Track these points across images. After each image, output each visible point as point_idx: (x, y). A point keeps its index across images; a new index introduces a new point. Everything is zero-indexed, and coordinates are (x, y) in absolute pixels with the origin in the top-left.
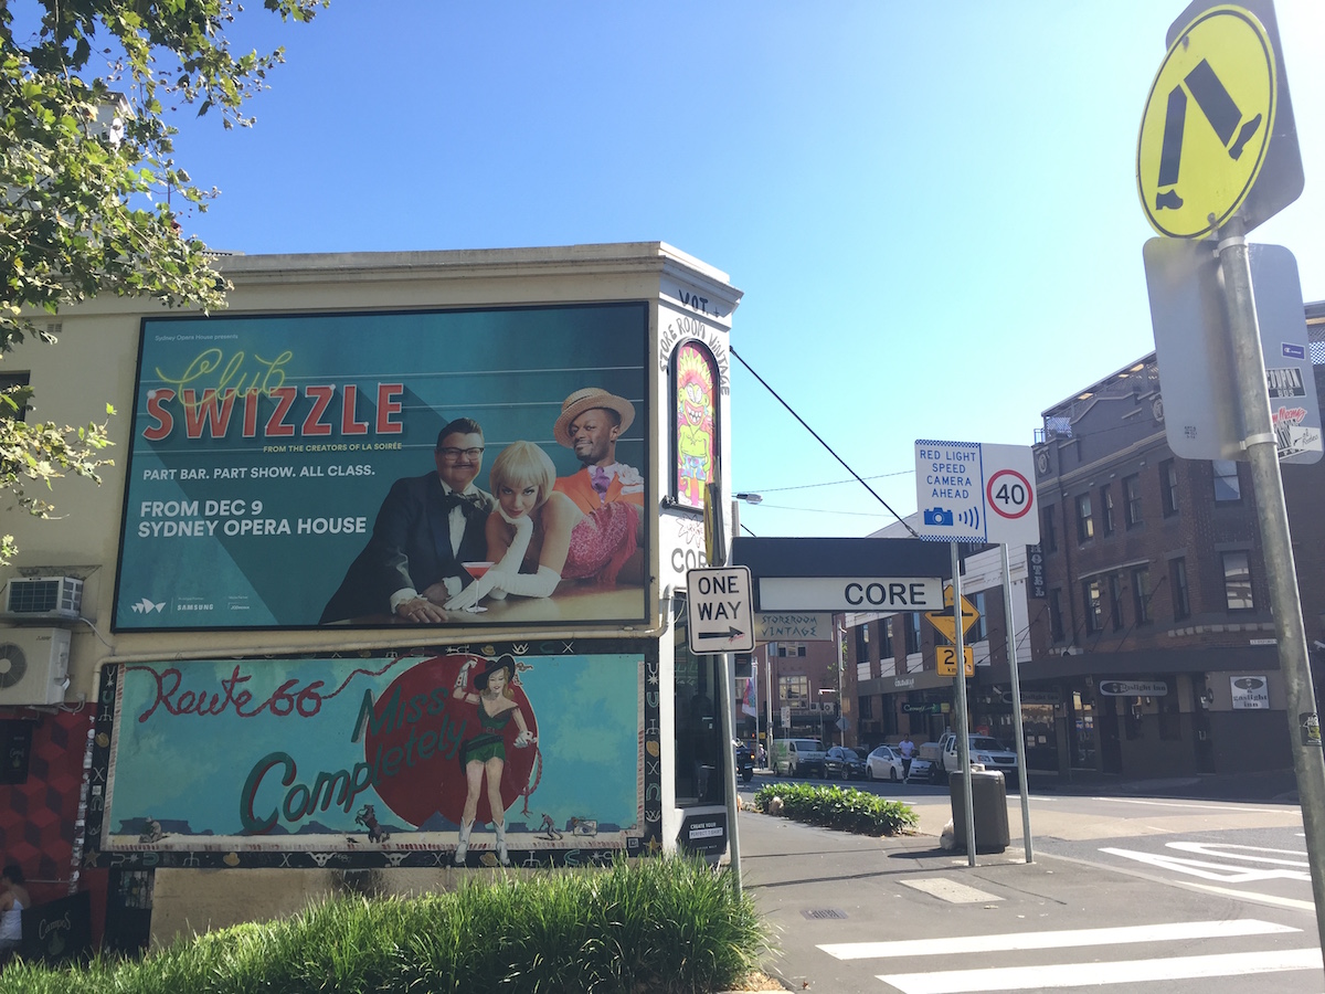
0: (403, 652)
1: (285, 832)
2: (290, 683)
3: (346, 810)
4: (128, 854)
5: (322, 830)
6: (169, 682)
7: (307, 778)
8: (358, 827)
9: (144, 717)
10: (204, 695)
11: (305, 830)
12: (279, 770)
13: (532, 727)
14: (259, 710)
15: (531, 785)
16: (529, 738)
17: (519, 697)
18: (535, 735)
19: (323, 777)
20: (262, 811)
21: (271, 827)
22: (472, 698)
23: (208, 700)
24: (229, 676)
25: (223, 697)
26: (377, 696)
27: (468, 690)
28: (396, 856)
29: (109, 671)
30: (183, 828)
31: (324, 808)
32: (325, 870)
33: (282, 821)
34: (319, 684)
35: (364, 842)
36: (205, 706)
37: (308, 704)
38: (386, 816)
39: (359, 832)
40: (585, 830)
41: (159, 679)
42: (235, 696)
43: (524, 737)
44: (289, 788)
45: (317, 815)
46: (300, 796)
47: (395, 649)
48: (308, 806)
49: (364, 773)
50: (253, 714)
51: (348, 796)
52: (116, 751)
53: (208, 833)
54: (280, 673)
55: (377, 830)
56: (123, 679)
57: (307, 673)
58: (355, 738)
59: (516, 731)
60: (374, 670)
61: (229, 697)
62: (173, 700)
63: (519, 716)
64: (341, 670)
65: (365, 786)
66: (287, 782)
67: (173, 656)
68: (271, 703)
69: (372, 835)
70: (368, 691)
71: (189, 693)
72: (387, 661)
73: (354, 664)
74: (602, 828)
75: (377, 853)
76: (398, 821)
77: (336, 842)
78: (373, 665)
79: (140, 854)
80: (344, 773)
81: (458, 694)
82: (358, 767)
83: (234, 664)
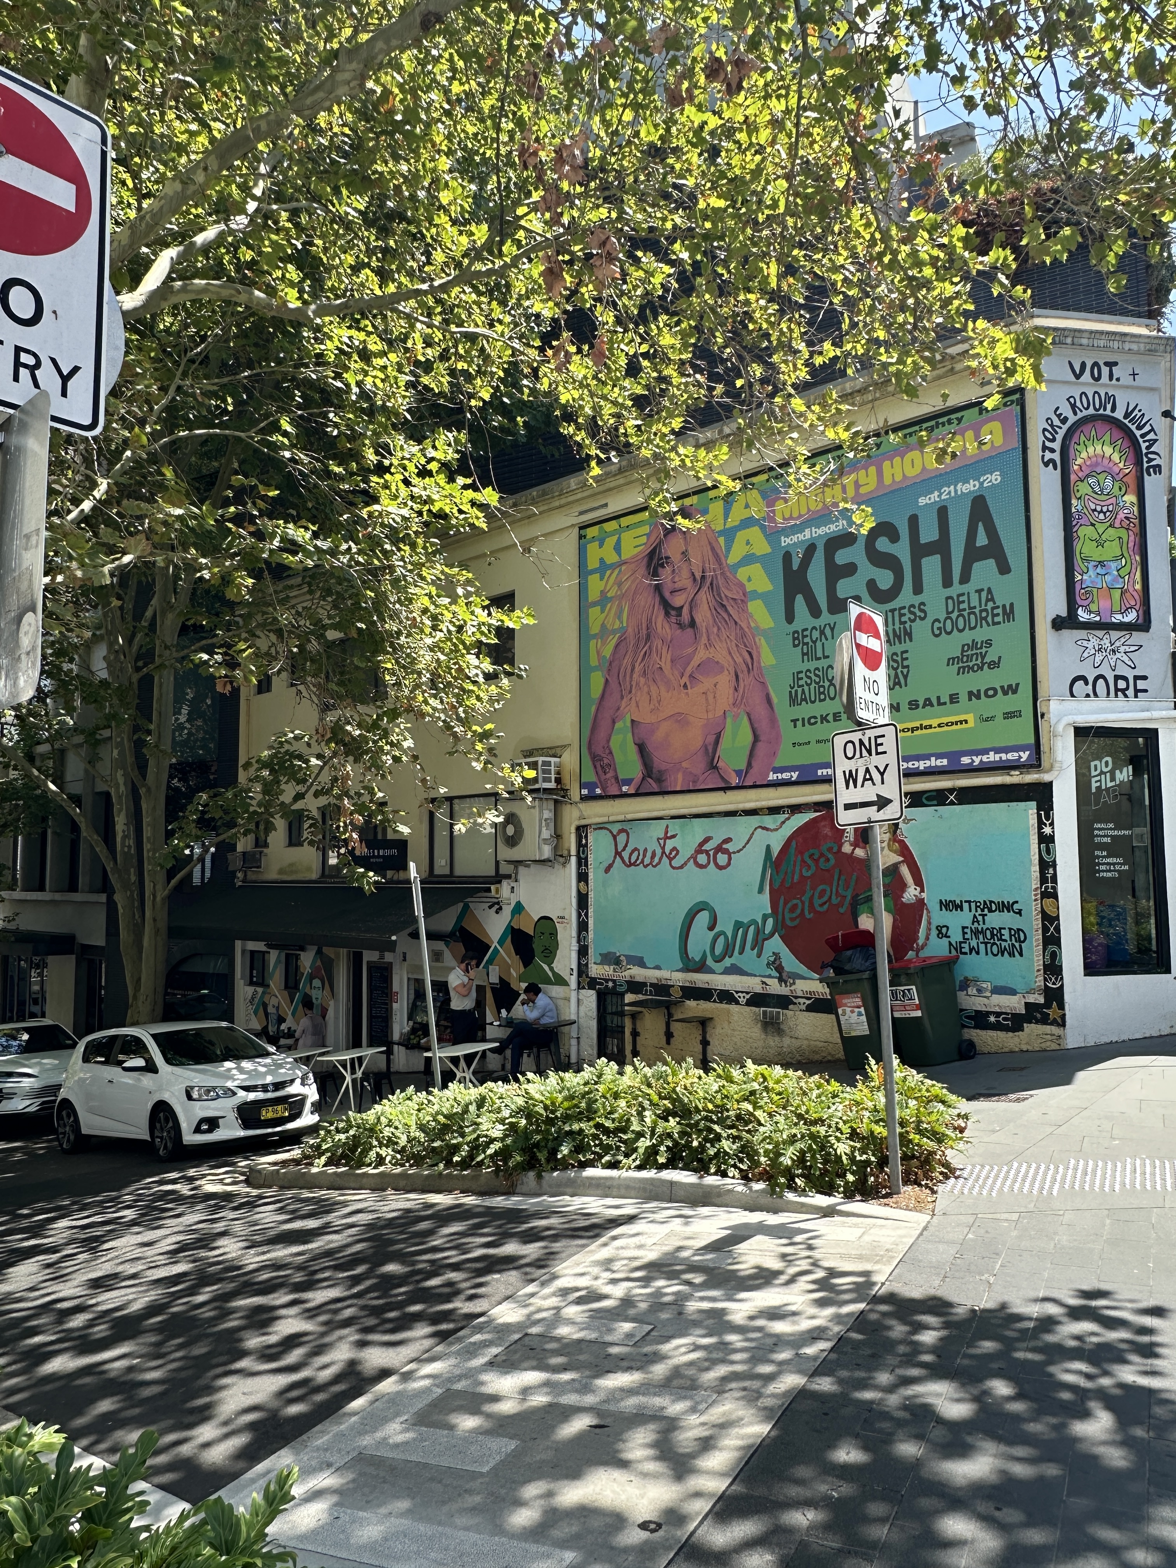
0: (795, 809)
1: (712, 971)
2: (707, 840)
3: (759, 956)
4: (607, 981)
5: (742, 972)
6: (622, 838)
7: (725, 925)
8: (769, 972)
9: (608, 870)
10: (646, 850)
11: (728, 971)
12: (703, 918)
13: (919, 882)
14: (685, 864)
15: (921, 942)
16: (917, 893)
17: (905, 851)
18: (922, 891)
19: (738, 925)
20: (694, 953)
21: (701, 967)
22: (860, 853)
23: (649, 854)
24: (662, 835)
25: (659, 852)
26: (776, 851)
27: (855, 845)
28: (802, 1001)
29: (582, 830)
30: (640, 963)
31: (741, 953)
32: (748, 1009)
33: (710, 962)
34: (728, 840)
35: (775, 987)
36: (647, 861)
37: (722, 859)
38: (790, 962)
39: (770, 976)
40: (979, 991)
41: (615, 837)
42: (667, 851)
43: (911, 893)
44: (713, 933)
45: (735, 959)
46: (721, 941)
47: (789, 807)
48: (728, 951)
49: (770, 922)
50: (681, 867)
51: (759, 943)
52: (591, 895)
53: (658, 968)
54: (698, 830)
55: (784, 975)
56: (592, 838)
57: (719, 830)
58: (761, 890)
59: (903, 886)
60: (772, 827)
61: (663, 852)
62: (625, 855)
63: (905, 871)
64: (743, 827)
65: (772, 935)
66: (711, 928)
67: (621, 818)
68: (694, 858)
69: (781, 980)
70: (768, 847)
71: (636, 849)
72: (782, 817)
73: (755, 820)
74: (999, 990)
75: (786, 997)
76: (802, 969)
77: (754, 984)
78: (770, 821)
79: (614, 981)
80: (754, 922)
81: (847, 848)
82: (765, 918)
83: (664, 823)
